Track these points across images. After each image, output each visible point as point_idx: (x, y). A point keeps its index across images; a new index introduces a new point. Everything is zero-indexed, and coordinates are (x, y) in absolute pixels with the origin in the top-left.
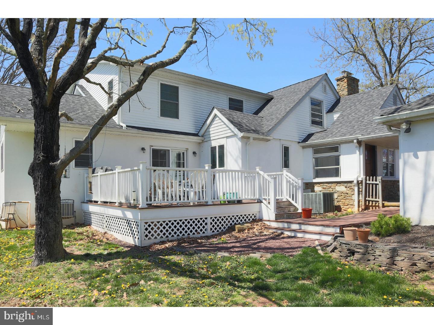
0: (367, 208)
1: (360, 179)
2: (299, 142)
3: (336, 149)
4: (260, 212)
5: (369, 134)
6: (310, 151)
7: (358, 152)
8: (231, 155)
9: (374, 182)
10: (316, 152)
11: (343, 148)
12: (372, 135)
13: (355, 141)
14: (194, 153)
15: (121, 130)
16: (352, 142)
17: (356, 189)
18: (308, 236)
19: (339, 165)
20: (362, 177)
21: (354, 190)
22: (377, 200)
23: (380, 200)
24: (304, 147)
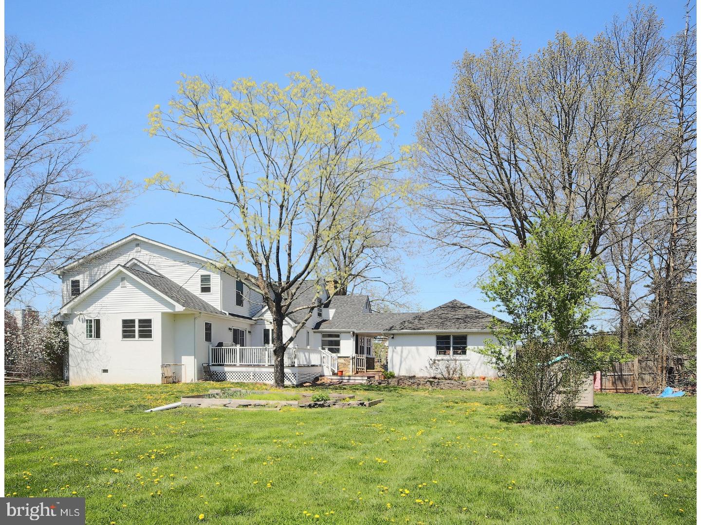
0: (357, 372)
1: (354, 356)
2: (313, 329)
3: (338, 336)
4: (323, 371)
5: (360, 330)
6: (319, 335)
7: (352, 339)
8: (286, 337)
9: (361, 358)
10: (324, 336)
11: (342, 335)
12: (362, 331)
13: (352, 333)
14: (249, 332)
15: (225, 316)
16: (350, 332)
17: (351, 361)
18: (357, 381)
19: (339, 346)
20: (354, 355)
21: (350, 362)
22: (363, 368)
23: (365, 368)
24: (314, 332)
